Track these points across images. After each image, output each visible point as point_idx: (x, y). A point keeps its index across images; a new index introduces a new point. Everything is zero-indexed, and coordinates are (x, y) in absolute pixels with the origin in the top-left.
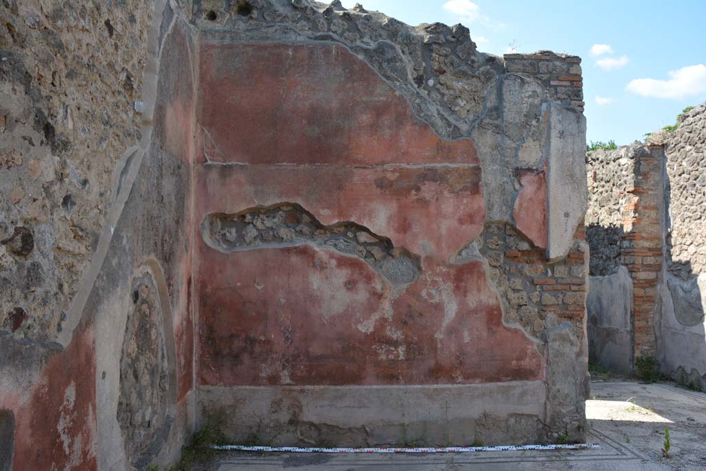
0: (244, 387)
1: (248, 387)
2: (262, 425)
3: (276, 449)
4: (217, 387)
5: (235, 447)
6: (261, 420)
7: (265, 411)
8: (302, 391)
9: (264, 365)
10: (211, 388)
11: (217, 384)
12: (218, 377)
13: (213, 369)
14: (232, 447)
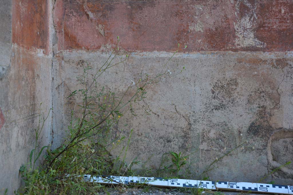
0: (156, 54)
1: (164, 54)
2: (191, 134)
3: (223, 186)
4: (98, 53)
5: (135, 179)
6: (190, 124)
7: (199, 106)
8: (281, 63)
9: (199, 7)
10: (85, 55)
11: (99, 47)
12: (102, 32)
13: (91, 15)
14: (130, 179)
